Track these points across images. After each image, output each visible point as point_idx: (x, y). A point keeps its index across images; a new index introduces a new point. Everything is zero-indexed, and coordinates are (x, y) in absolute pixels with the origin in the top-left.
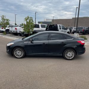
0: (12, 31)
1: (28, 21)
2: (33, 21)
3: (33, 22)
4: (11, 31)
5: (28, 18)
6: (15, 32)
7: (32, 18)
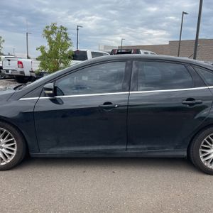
0: (10, 72)
1: (54, 37)
2: (67, 38)
3: (68, 42)
4: (7, 71)
5: (54, 28)
6: (19, 74)
7: (65, 29)
